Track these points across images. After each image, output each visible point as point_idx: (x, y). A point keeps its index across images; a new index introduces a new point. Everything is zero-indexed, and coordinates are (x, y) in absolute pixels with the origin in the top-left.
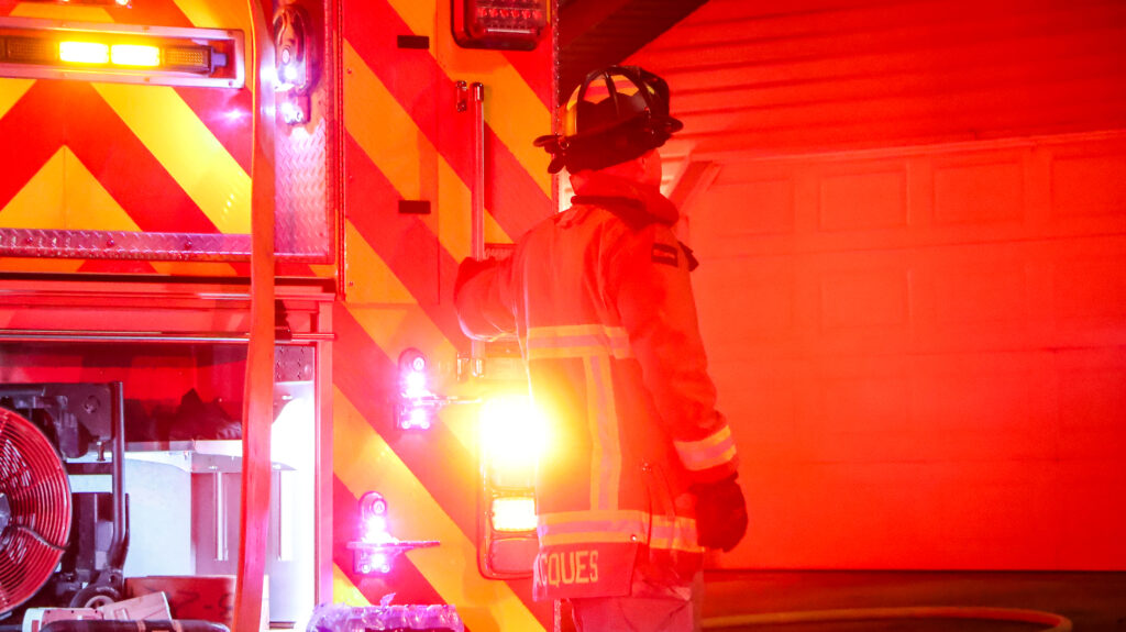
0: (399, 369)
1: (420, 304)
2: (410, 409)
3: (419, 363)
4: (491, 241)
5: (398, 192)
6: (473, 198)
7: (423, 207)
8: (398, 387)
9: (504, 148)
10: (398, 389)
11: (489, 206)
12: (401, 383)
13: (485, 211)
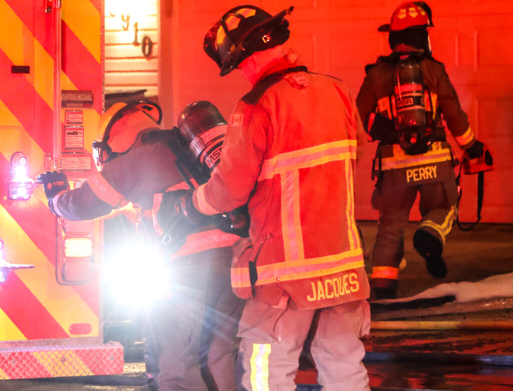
0: (11, 165)
1: (24, 126)
2: (17, 188)
3: (23, 161)
4: (64, 89)
5: (11, 61)
6: (55, 64)
7: (25, 69)
8: (11, 174)
9: (73, 34)
10: (9, 176)
11: (64, 68)
12: (12, 172)
13: (61, 71)
